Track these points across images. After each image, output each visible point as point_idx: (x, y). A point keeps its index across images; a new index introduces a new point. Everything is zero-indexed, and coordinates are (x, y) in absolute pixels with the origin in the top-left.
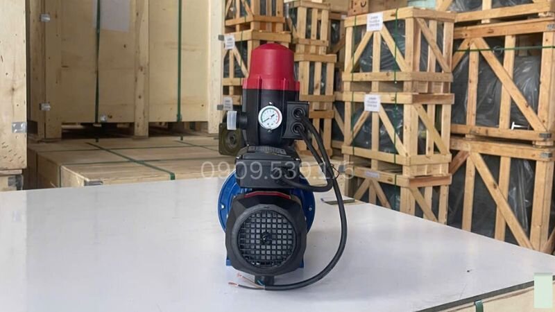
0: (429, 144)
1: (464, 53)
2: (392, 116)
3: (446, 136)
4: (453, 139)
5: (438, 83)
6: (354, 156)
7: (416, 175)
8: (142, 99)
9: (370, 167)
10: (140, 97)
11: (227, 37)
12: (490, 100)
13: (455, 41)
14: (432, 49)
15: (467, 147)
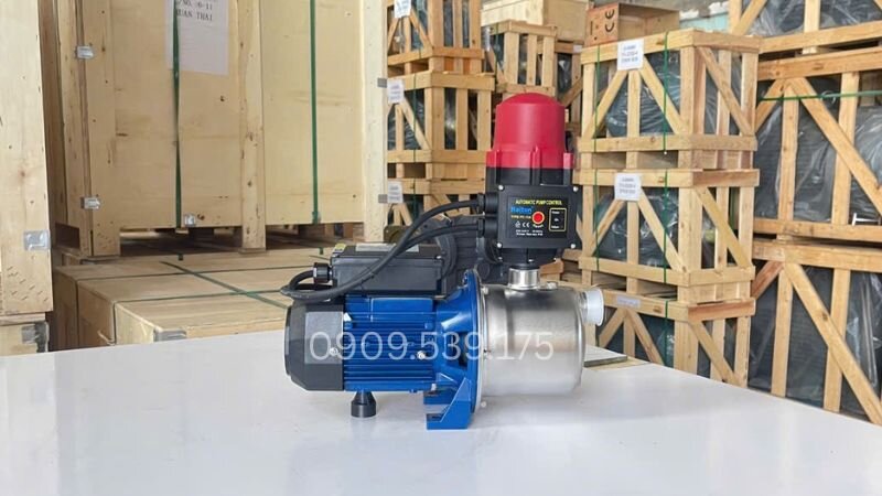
0: (719, 252)
1: (775, 102)
2: (659, 207)
3: (746, 237)
4: (757, 243)
5: (733, 152)
6: (598, 272)
7: (699, 301)
8: (254, 188)
9: (624, 289)
10: (250, 184)
11: (391, 82)
13: (759, 83)
14: (724, 97)
15: (780, 254)
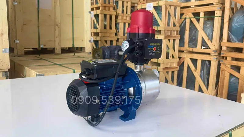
1: (184, 19)
3: (177, 51)
4: (179, 53)
5: (174, 31)
7: (165, 67)
8: (58, 38)
9: (147, 64)
11: (91, 12)
12: (194, 37)
13: (181, 14)
14: (172, 17)
15: (185, 56)
